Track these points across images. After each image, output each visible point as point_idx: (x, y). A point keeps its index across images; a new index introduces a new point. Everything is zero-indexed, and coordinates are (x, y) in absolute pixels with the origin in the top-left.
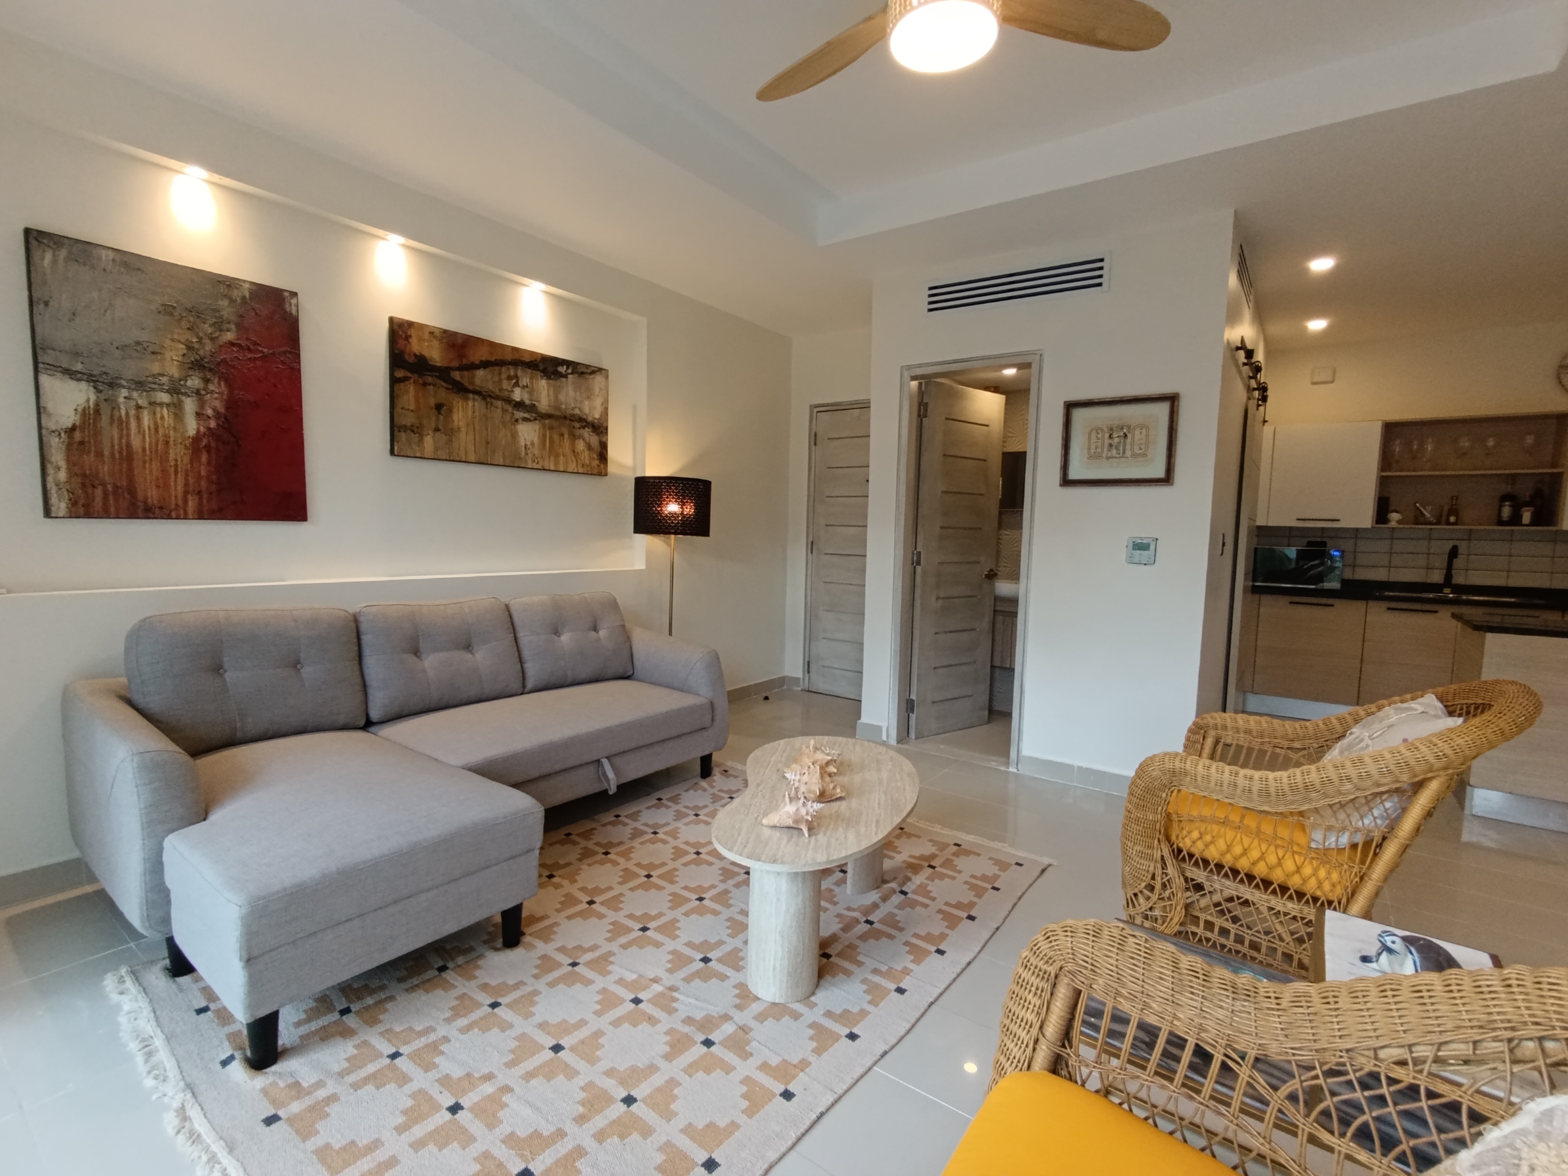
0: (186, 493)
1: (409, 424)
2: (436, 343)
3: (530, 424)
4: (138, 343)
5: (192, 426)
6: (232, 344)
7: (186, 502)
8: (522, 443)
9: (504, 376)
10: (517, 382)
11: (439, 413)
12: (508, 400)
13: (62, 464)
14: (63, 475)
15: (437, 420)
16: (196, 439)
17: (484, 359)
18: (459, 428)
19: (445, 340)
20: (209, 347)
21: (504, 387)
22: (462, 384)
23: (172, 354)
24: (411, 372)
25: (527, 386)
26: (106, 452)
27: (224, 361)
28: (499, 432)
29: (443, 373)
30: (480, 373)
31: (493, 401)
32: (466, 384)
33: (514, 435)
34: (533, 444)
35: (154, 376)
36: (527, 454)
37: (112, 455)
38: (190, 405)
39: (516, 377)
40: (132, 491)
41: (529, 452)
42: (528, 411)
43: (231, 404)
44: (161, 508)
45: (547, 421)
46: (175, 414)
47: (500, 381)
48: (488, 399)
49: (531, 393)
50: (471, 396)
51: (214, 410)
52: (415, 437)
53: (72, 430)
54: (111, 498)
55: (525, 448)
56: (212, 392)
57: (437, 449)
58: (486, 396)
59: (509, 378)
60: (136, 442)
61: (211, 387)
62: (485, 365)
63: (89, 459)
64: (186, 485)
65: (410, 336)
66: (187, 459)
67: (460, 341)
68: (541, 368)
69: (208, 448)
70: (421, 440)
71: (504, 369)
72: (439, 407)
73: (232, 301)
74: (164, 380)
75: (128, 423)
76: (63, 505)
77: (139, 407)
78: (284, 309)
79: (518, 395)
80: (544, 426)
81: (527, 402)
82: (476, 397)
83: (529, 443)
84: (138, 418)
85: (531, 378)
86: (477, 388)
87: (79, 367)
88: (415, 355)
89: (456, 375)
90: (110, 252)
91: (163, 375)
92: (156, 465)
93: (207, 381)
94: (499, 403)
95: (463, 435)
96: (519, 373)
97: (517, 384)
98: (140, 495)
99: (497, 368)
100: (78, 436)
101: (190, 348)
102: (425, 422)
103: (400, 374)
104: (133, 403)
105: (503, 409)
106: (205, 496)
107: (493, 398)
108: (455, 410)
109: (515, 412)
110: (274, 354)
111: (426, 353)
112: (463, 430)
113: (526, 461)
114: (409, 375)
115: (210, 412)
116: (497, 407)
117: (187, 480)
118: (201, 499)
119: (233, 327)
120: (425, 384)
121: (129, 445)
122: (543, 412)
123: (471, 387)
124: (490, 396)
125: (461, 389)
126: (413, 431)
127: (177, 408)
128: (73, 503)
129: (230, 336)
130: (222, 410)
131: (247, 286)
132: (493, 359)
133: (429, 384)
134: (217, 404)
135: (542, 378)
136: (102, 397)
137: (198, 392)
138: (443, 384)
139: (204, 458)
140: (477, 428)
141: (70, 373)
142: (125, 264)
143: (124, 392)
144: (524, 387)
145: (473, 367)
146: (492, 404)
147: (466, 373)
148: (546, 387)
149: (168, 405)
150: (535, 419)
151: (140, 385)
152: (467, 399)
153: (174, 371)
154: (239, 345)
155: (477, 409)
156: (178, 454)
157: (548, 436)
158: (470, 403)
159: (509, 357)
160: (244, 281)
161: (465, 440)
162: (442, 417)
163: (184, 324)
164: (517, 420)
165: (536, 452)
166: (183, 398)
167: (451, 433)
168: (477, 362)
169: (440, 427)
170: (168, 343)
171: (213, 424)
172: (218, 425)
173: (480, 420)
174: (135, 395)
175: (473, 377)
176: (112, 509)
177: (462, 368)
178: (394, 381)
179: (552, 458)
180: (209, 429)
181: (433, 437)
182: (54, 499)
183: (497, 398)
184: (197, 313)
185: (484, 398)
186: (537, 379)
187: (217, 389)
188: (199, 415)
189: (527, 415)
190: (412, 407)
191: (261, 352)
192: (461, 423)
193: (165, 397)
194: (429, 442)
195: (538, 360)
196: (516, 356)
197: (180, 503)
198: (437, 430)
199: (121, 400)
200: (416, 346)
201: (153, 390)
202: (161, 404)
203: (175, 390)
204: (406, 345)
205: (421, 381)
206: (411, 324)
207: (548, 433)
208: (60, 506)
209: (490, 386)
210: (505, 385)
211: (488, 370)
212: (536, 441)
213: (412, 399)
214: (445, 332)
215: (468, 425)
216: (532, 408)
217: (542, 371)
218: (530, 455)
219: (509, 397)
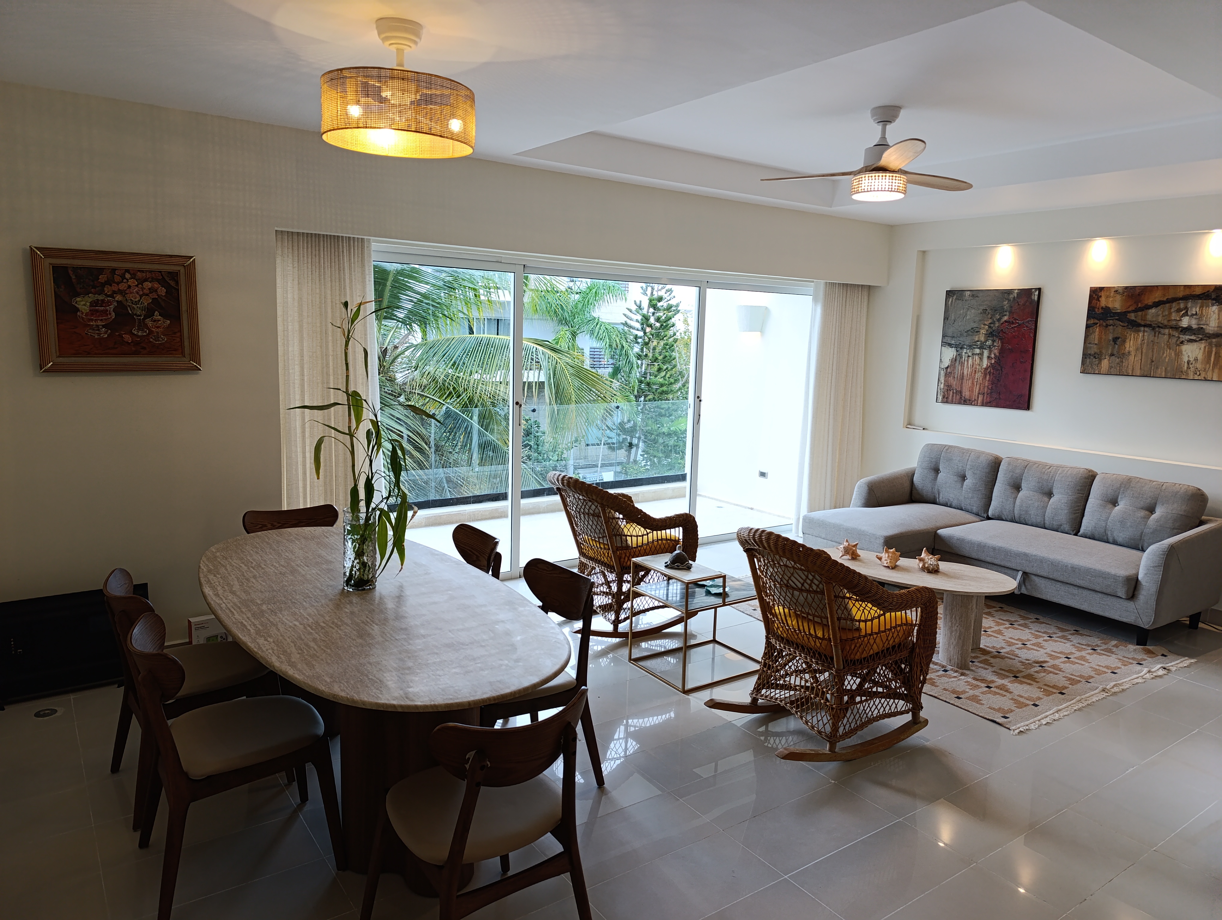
0: (979, 393)
1: (1093, 353)
2: (1118, 297)
3: (1195, 344)
4: (972, 329)
5: (985, 363)
6: (1006, 321)
7: (978, 398)
8: (1186, 359)
9: (1172, 310)
10: (1187, 312)
11: (1115, 343)
12: (1176, 328)
13: (943, 381)
14: (942, 386)
15: (1114, 347)
16: (986, 369)
17: (1157, 300)
18: (1129, 352)
19: (1125, 294)
20: (997, 324)
21: (1173, 318)
22: (1136, 321)
23: (983, 331)
24: (1099, 320)
25: (1196, 314)
26: (956, 376)
27: (1002, 330)
28: (1164, 353)
29: (1122, 316)
30: (1153, 311)
31: (1162, 330)
32: (1139, 321)
33: (1179, 354)
34: (1196, 360)
35: (975, 342)
36: (1188, 368)
37: (957, 377)
38: (986, 353)
39: (1186, 308)
40: (961, 392)
41: (1191, 366)
42: (1195, 334)
43: (1002, 351)
44: (969, 400)
45: (1214, 340)
46: (980, 358)
47: (1170, 313)
48: (1157, 329)
49: (1200, 319)
50: (1142, 329)
51: (995, 354)
52: (1096, 361)
53: (947, 368)
54: (955, 395)
55: (1188, 363)
56: (995, 346)
57: (1110, 367)
58: (1155, 327)
59: (1179, 310)
60: (965, 373)
61: (995, 344)
62: (1157, 304)
63: (951, 379)
64: (979, 390)
65: (1101, 296)
66: (981, 379)
67: (1138, 291)
68: (1213, 297)
69: (990, 373)
70: (1100, 363)
71: (1174, 304)
72: (1115, 340)
73: (1009, 300)
74: (979, 343)
75: (964, 364)
76: (941, 398)
77: (969, 356)
78: (1031, 298)
79: (1185, 322)
80: (1210, 344)
81: (1195, 326)
82: (1146, 329)
83: (1191, 359)
84: (968, 361)
85: (1201, 307)
86: (1149, 323)
87: (953, 342)
88: (1102, 308)
89: (1132, 316)
90: (969, 292)
91: (978, 341)
92: (970, 381)
93: (994, 341)
94: (1167, 331)
95: (1132, 358)
96: (1189, 305)
97: (1186, 314)
98: (963, 395)
99: (1167, 305)
100: (949, 369)
101: (990, 327)
102: (1104, 351)
103: (1092, 321)
104: (967, 355)
105: (1169, 334)
106: (985, 395)
107: (1162, 328)
108: (1128, 341)
109: (1181, 336)
110: (1023, 323)
111: (1110, 306)
112: (1133, 353)
113: (1187, 374)
114: (1096, 321)
115: (993, 356)
116: (1164, 334)
117: (980, 388)
118: (984, 396)
119: (1008, 313)
120: (1107, 326)
121: (963, 373)
122: (1211, 332)
123: (1143, 323)
124: (1159, 327)
125: (1135, 325)
126: (1095, 357)
127: (981, 354)
128: (944, 397)
129: (1006, 318)
130: (998, 354)
131: (1016, 291)
132: (1165, 299)
133: (1110, 326)
134: (996, 351)
135: (1213, 305)
136: (958, 353)
137: (990, 347)
138: (1121, 323)
139: (988, 377)
140: (1144, 351)
141: (950, 345)
142: (973, 296)
143: (965, 351)
144: (1193, 315)
145: (1148, 307)
146: (1159, 332)
147: (1140, 313)
148: (1216, 311)
149: (978, 354)
150: (1201, 340)
151: (970, 347)
152: (1140, 331)
153: (982, 339)
154: (1009, 322)
155: (1146, 337)
156: (979, 375)
157: (1213, 353)
158: (1141, 334)
159: (1181, 294)
160: (1015, 289)
161: (1133, 360)
162: (1117, 346)
163: (989, 316)
164: (1182, 343)
165: (1199, 366)
166: (984, 350)
167: (1123, 356)
168: (1150, 304)
169: (1115, 353)
170: (982, 326)
171: (993, 361)
172: (995, 362)
173: (1148, 345)
174: (968, 351)
175: (1146, 315)
176: (954, 400)
177: (1135, 311)
178: (1088, 327)
179: (1216, 371)
180: (991, 364)
181: (1109, 360)
182: (939, 394)
183: (1165, 327)
184: (995, 310)
185: (1154, 329)
186: (1208, 306)
187: (998, 343)
188: (988, 357)
189: (1193, 337)
190: (1096, 342)
191: (1018, 323)
192: (1131, 349)
193: (977, 351)
194: (1105, 363)
195: (1211, 291)
196: (1187, 292)
197: (976, 398)
198: (1112, 355)
199: (964, 354)
200: (1103, 302)
201: (974, 348)
202: (976, 354)
203: (981, 348)
204: (1097, 303)
205: (1104, 324)
206: (1101, 289)
207: (1214, 349)
208: (940, 398)
209: (1160, 319)
210: (1174, 316)
211: (1159, 308)
212: (1200, 357)
213: (1097, 337)
214: (1126, 288)
215: (1137, 350)
216: (1200, 330)
217: (1214, 299)
218: (1192, 369)
219: (1177, 324)
